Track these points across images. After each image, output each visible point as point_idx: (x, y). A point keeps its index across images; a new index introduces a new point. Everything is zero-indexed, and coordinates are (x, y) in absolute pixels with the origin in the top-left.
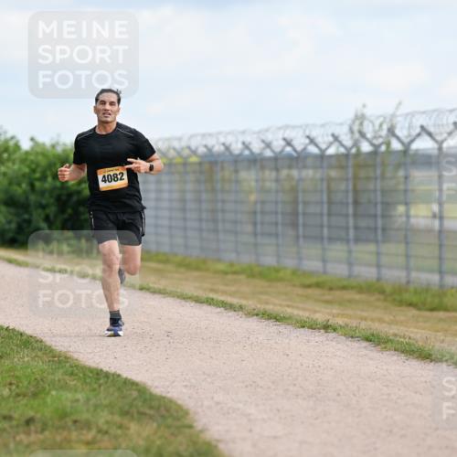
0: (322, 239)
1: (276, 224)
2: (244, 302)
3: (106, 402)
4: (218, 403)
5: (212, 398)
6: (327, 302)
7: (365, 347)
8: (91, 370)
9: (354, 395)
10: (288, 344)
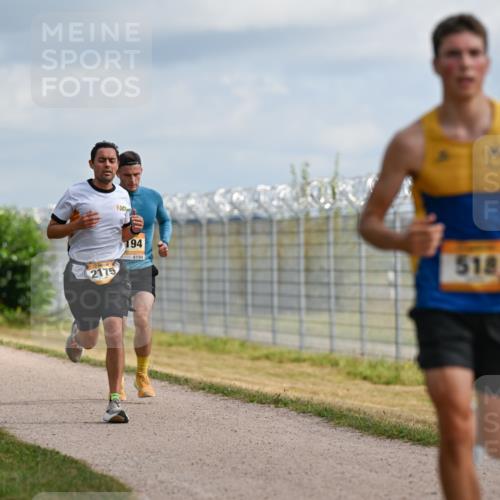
0: (272, 307)
1: (224, 292)
2: (189, 375)
3: (44, 481)
4: (162, 482)
5: (156, 476)
6: (277, 375)
7: (317, 423)
8: (28, 447)
9: (307, 473)
10: (237, 419)
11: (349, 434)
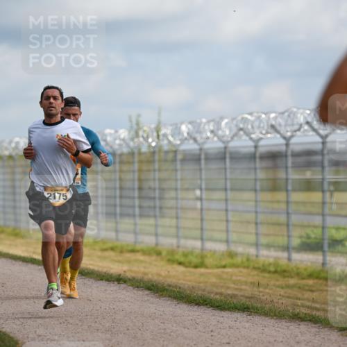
0: (115, 214)
4: (39, 336)
5: (35, 332)
6: (119, 262)
7: (147, 295)
9: (140, 329)
10: (91, 292)
11: (169, 302)
